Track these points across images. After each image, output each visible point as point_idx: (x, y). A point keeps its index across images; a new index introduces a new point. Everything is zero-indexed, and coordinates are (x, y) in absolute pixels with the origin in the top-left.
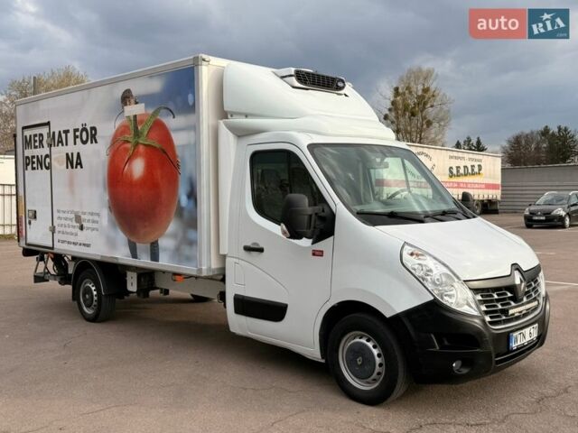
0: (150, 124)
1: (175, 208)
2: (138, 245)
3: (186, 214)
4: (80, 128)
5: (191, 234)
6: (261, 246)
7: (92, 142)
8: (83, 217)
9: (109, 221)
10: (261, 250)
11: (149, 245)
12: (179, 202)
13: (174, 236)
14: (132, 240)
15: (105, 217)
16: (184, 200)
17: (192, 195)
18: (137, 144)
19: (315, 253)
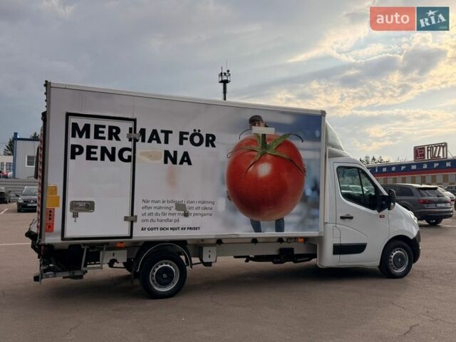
0: (279, 142)
1: (301, 196)
2: (262, 222)
3: (310, 200)
4: (191, 132)
5: (314, 212)
6: (352, 215)
7: (207, 145)
8: (187, 205)
9: (226, 207)
10: (351, 218)
11: (274, 222)
12: (304, 193)
13: (299, 214)
14: (256, 219)
15: (222, 204)
16: (308, 192)
17: (316, 188)
18: (264, 154)
19: (381, 217)
